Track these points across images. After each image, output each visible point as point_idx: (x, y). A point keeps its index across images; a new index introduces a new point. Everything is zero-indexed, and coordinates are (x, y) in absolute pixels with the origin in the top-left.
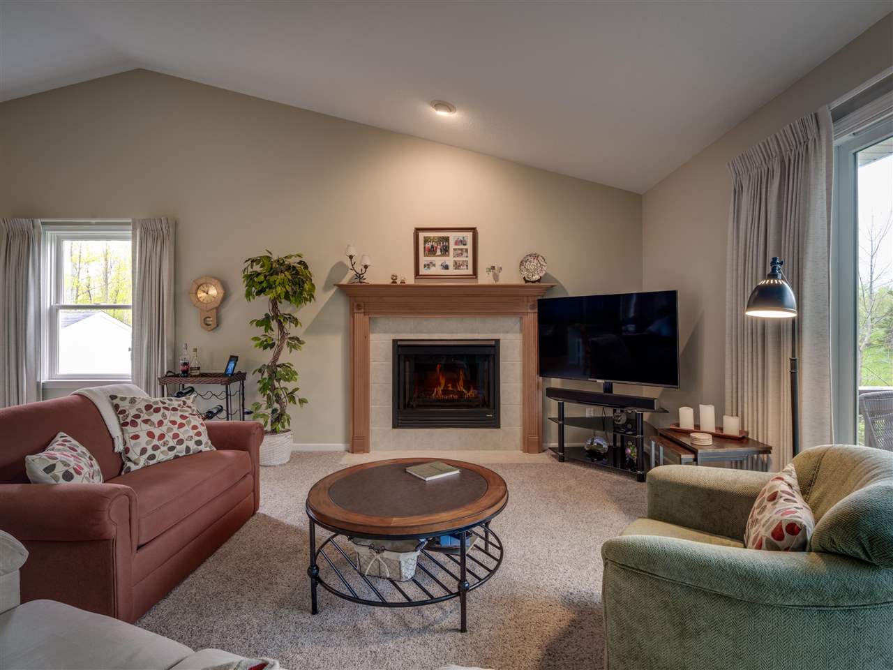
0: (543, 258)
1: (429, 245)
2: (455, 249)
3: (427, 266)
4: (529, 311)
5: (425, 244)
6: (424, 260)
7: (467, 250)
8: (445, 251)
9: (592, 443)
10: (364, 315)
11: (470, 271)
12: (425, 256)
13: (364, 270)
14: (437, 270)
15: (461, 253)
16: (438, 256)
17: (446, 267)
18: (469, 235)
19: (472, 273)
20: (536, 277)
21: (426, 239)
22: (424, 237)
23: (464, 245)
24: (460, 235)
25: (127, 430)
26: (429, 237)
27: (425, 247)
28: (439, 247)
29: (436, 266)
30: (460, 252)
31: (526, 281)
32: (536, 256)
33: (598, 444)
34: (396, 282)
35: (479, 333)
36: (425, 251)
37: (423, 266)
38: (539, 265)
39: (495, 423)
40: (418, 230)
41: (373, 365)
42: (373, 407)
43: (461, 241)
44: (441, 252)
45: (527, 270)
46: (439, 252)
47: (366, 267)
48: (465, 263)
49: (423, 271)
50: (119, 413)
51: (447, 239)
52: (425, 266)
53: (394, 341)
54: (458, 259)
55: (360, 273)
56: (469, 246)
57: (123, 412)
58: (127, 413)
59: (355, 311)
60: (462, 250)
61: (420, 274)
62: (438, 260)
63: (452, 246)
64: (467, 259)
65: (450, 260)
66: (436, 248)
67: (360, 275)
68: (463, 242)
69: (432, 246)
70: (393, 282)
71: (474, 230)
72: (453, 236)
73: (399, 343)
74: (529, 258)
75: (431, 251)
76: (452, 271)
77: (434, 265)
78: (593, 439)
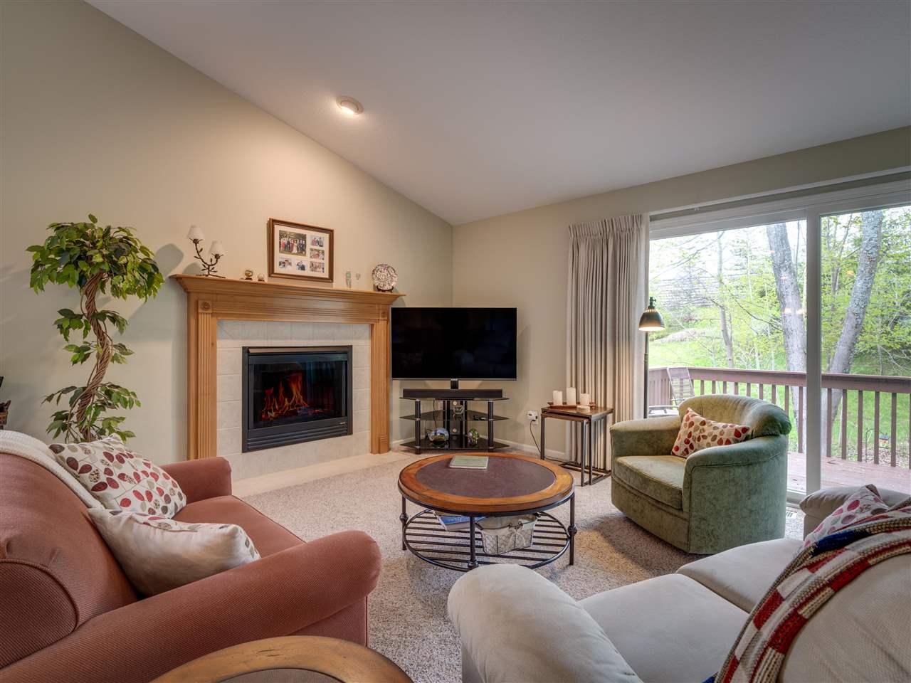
0: (394, 270)
1: (285, 241)
2: (312, 250)
3: (283, 264)
4: (381, 318)
5: (280, 239)
6: (279, 256)
7: (323, 252)
8: (302, 249)
9: (436, 434)
10: (212, 316)
11: (326, 275)
12: (281, 252)
13: (214, 260)
14: (292, 270)
15: (318, 254)
16: (294, 254)
17: (303, 268)
18: (326, 237)
19: (327, 277)
20: (387, 287)
21: (282, 235)
22: (280, 231)
23: (320, 246)
24: (318, 235)
25: (108, 494)
26: (285, 232)
27: (280, 242)
28: (296, 244)
29: (291, 263)
30: (316, 253)
31: (379, 290)
32: (387, 267)
33: (441, 434)
34: (251, 279)
35: (334, 339)
36: (280, 247)
37: (278, 264)
38: (389, 275)
39: (348, 430)
40: (272, 223)
41: (220, 379)
42: (221, 430)
43: (318, 242)
44: (298, 250)
45: (379, 279)
46: (295, 250)
47: (217, 257)
48: (321, 266)
49: (278, 269)
50: (81, 472)
51: (304, 237)
52: (280, 264)
53: (244, 348)
54: (313, 260)
55: (210, 263)
56: (326, 248)
57: (87, 468)
58: (94, 469)
59: (200, 311)
60: (318, 251)
61: (275, 272)
62: (295, 259)
63: (309, 246)
64: (322, 261)
65: (306, 260)
66: (293, 244)
67: (209, 266)
68: (319, 243)
69: (289, 243)
70: (247, 279)
71: (330, 232)
72: (310, 235)
73: (251, 351)
74: (380, 267)
75: (287, 248)
76: (308, 273)
77: (290, 264)
78: (436, 431)
